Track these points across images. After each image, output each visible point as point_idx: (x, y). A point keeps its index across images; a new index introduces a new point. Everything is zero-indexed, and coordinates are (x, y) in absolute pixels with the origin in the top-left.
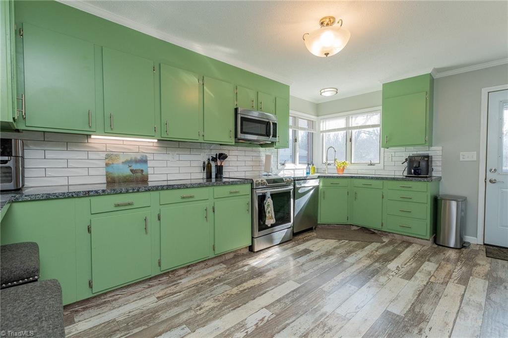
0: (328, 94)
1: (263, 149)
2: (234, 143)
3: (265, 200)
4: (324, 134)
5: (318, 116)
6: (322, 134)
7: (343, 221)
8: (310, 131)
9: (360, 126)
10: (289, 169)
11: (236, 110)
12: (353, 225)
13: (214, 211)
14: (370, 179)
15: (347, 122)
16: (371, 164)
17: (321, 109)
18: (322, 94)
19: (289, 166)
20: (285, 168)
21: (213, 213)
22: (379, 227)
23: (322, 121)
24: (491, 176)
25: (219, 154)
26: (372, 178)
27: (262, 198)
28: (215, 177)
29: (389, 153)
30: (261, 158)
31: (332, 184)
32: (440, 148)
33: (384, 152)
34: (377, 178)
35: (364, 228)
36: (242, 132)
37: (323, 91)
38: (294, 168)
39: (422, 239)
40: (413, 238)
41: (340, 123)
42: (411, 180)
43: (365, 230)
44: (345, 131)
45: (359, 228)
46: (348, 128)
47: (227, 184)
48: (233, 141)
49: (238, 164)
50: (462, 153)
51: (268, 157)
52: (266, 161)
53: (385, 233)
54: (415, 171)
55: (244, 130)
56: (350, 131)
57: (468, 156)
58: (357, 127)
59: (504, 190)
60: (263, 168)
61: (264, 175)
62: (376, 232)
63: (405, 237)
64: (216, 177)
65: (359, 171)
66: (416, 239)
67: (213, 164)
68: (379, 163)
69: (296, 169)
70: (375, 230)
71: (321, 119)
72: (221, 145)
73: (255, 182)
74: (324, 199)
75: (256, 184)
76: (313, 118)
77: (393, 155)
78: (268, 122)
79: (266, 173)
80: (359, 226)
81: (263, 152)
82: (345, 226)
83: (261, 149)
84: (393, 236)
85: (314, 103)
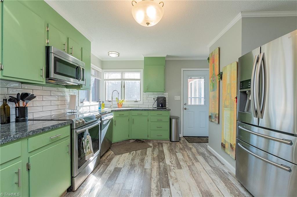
0: (113, 55)
1: (68, 90)
2: (44, 83)
3: (83, 137)
4: (107, 81)
5: (102, 69)
6: (105, 81)
7: (127, 138)
8: (97, 78)
9: (130, 79)
10: (86, 106)
11: (48, 48)
12: (131, 139)
13: (29, 170)
14: (141, 110)
15: (122, 76)
16: (136, 102)
17: (105, 65)
18: (109, 55)
19: (86, 103)
20: (84, 105)
21: (27, 172)
22: (146, 138)
23: (105, 73)
24: (185, 107)
25: (22, 94)
26: (142, 110)
27: (81, 136)
28: (14, 120)
29: (145, 95)
30: (66, 97)
31: (120, 115)
32: (167, 94)
33: (143, 95)
34: (145, 110)
35: (138, 140)
36: (55, 72)
37: (111, 53)
38: (90, 105)
39: (166, 140)
40: (162, 141)
41: (118, 76)
42: (162, 110)
43: (138, 141)
44: (121, 81)
45: (135, 140)
46: (122, 79)
47: (47, 130)
48: (43, 80)
49: (44, 103)
50: (175, 96)
51: (73, 97)
52: (70, 100)
53: (149, 141)
54: (162, 105)
55: (57, 71)
56: (124, 81)
57: (177, 98)
58: (128, 79)
59: (189, 112)
60: (67, 106)
61: (69, 113)
62: (144, 141)
63: (158, 141)
64: (17, 121)
65: (129, 105)
66: (163, 141)
67: (12, 106)
68: (140, 101)
69: (91, 105)
70: (144, 140)
71: (105, 71)
72: (22, 83)
73: (74, 121)
74: (115, 126)
75: (76, 124)
76: (100, 69)
77: (148, 97)
78: (78, 67)
79: (70, 111)
80: (135, 139)
81: (68, 93)
82: (127, 141)
83: (66, 90)
84: (153, 141)
85: (101, 60)
